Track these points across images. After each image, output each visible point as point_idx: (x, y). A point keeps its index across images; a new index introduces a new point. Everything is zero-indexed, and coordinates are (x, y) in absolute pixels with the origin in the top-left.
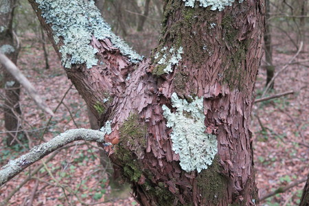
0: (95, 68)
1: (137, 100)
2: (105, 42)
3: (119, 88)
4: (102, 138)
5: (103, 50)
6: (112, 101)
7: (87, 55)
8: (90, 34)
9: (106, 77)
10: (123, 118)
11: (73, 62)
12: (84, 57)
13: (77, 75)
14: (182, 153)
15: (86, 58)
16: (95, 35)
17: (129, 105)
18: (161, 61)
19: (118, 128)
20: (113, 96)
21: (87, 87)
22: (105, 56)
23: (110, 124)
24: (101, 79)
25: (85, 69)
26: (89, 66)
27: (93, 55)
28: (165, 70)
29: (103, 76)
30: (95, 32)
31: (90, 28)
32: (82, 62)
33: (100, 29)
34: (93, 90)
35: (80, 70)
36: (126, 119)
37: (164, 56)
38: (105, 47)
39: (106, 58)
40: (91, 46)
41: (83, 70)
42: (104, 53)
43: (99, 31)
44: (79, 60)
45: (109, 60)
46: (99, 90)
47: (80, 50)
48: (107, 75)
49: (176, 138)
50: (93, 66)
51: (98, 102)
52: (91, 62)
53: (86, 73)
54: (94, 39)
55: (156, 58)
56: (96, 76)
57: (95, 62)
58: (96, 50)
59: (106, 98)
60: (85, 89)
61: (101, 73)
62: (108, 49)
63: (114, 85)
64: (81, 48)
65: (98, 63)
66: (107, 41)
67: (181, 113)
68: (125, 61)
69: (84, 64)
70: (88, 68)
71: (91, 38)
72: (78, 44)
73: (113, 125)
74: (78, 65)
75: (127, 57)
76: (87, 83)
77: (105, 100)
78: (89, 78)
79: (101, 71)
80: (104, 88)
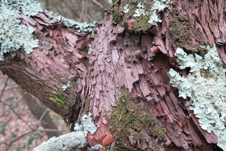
0: (38, 51)
1: (119, 75)
2: (39, 18)
3: (80, 66)
4: (84, 141)
5: (41, 28)
6: (75, 86)
7: (21, 37)
8: (17, 11)
9: (56, 59)
10: (108, 104)
11: (5, 51)
12: (18, 40)
13: (15, 66)
14: (217, 129)
15: (21, 41)
16: (24, 12)
17: (110, 85)
18: (138, 13)
19: (105, 122)
20: (75, 80)
21: (33, 78)
22: (46, 34)
23: (90, 119)
24: (49, 62)
25: (25, 55)
26: (28, 51)
27: (30, 36)
28: (150, 22)
29: (52, 58)
30: (23, 9)
31: (15, 5)
32: (18, 47)
33: (27, 4)
34: (43, 78)
35: (17, 59)
36: (113, 105)
37: (139, 5)
38: (42, 23)
39: (48, 36)
40: (24, 26)
41: (22, 57)
42: (43, 31)
43: (28, 7)
44: (13, 46)
45: (52, 37)
46: (51, 76)
47: (10, 34)
48: (56, 55)
49: (201, 111)
50: (34, 49)
51: (54, 92)
52: (30, 45)
53: (28, 61)
54: (25, 18)
55: (125, 12)
56: (42, 60)
57: (35, 43)
58: (32, 30)
59: (65, 83)
60: (32, 81)
61: (48, 55)
62: (47, 25)
63: (70, 65)
64: (10, 31)
65: (40, 44)
66: (42, 16)
67: (198, 74)
68: (73, 33)
69: (21, 49)
70: (28, 52)
71: (20, 16)
72: (5, 27)
73: (96, 120)
74: (13, 52)
75: (74, 27)
76: (32, 72)
77: (65, 87)
78: (33, 65)
79: (47, 53)
80: (58, 73)
